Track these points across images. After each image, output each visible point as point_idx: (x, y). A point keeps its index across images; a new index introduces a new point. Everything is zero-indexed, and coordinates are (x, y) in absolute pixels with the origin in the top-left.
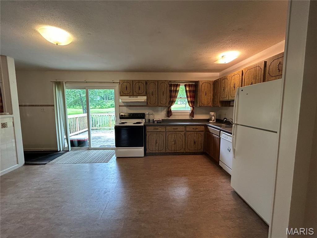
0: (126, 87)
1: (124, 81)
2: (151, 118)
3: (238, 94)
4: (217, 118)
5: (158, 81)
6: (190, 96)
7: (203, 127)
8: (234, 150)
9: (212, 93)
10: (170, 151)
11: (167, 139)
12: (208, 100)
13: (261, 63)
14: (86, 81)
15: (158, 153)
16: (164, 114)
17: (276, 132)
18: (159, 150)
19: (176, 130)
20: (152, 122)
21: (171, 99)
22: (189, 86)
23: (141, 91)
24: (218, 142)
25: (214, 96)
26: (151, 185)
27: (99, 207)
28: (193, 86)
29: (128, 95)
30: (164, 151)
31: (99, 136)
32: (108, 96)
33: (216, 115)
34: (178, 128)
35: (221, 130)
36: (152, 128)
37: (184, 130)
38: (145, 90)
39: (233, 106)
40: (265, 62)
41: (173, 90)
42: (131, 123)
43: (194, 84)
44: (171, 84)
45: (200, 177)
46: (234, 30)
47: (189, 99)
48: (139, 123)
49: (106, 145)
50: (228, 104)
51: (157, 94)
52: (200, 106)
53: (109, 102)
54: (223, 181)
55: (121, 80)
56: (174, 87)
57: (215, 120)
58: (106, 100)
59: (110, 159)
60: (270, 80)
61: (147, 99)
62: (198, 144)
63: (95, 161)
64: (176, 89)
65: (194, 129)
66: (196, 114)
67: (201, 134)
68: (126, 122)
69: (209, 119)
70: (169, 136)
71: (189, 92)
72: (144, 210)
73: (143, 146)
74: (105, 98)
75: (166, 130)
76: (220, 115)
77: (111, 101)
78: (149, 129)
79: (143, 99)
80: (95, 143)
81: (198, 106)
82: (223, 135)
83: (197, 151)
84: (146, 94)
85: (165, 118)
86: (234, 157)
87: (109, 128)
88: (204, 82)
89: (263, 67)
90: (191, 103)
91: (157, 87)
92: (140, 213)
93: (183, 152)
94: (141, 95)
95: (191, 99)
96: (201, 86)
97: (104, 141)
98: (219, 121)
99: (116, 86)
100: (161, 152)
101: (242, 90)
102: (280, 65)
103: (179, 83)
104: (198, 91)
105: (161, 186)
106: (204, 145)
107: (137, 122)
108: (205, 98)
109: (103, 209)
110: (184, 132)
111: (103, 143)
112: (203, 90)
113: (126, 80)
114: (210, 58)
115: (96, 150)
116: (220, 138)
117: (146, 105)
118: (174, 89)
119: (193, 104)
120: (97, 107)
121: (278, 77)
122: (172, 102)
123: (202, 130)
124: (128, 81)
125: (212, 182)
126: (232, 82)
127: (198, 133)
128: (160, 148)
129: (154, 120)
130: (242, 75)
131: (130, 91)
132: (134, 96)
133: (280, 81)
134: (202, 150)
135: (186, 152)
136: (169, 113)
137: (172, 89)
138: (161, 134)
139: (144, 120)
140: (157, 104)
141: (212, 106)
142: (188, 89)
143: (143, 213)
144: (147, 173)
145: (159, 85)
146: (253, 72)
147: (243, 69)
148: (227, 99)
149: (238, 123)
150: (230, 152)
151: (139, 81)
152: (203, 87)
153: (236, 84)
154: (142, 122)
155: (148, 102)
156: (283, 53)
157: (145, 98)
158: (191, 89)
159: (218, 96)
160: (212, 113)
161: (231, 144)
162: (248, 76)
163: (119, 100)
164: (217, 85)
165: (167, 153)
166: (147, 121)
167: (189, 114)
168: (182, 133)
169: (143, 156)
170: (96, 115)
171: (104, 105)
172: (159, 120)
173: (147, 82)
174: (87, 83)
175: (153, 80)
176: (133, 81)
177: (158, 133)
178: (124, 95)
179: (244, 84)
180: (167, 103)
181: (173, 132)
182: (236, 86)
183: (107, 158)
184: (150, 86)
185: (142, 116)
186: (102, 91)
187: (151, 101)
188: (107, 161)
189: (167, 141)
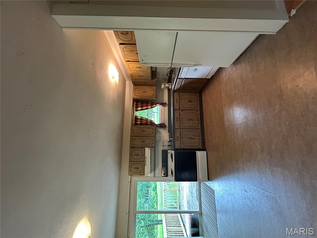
0: (136, 168)
1: (130, 171)
2: (166, 144)
3: (145, 63)
4: (167, 82)
5: (131, 136)
6: (146, 106)
7: (175, 94)
8: (195, 65)
9: (144, 87)
10: (200, 125)
11: (187, 128)
12: (150, 90)
13: (120, 47)
14: (128, 213)
15: (202, 136)
16: (163, 130)
17: (177, 33)
18: (198, 135)
19: (179, 119)
20: (170, 142)
21: (149, 124)
22: (137, 107)
23: (140, 153)
24: (189, 80)
25: (147, 85)
26: (233, 142)
27: (261, 196)
28: (137, 104)
29: (143, 166)
30: (200, 131)
31: (186, 203)
32: (144, 194)
33: (164, 83)
34: (176, 117)
35: (178, 78)
36: (176, 142)
37: (178, 112)
38: (139, 149)
39: (156, 68)
40: (120, 44)
41: (141, 122)
42: (171, 165)
43: (135, 103)
44: (135, 123)
45: (223, 95)
46: (93, 69)
47: (149, 107)
48: (172, 155)
49: (196, 194)
50: (154, 72)
51: (143, 137)
52: (156, 97)
53: (151, 193)
54: (224, 74)
55: (129, 174)
56: (137, 121)
57: (169, 84)
58: (148, 196)
59: (210, 188)
60: (134, 40)
61: (148, 147)
62: (191, 98)
63: (214, 205)
64: (139, 119)
65: (177, 103)
66: (163, 101)
67: (182, 96)
68: (171, 170)
69: (168, 89)
70: (184, 125)
71: (143, 107)
72: (259, 147)
73: (196, 152)
74: (146, 198)
75: (179, 129)
76: (165, 79)
77: (149, 191)
78: (178, 146)
79: (148, 151)
80: (195, 207)
81: (156, 99)
82: (183, 75)
83: (198, 99)
84: (144, 148)
85: (167, 130)
86: (201, 65)
87: (178, 192)
88: (134, 94)
89: (124, 46)
90: (153, 105)
91: (136, 137)
92: (263, 151)
93: (200, 112)
94: (144, 153)
95: (150, 106)
96: (138, 97)
97: (192, 196)
98: (170, 80)
99: (135, 180)
100: (200, 134)
101: (142, 60)
102: (124, 33)
103: (134, 117)
104: (142, 99)
105: (233, 131)
106: (192, 93)
107: (171, 158)
108: (149, 92)
109: (263, 192)
110: (181, 112)
111: (194, 198)
112: (141, 95)
113: (129, 168)
114: (113, 88)
115: (202, 204)
116: (185, 78)
117: (153, 148)
118: (139, 121)
119: (154, 104)
120: (156, 207)
121: (133, 35)
122: (152, 123)
123: (178, 95)
124: (130, 167)
125: (226, 84)
126: (135, 69)
127: (180, 98)
128: (197, 135)
129: (169, 140)
130: (129, 61)
131: (139, 164)
132: (144, 160)
133: (136, 32)
134: (198, 95)
135: (200, 109)
136: (162, 126)
137: (139, 122)
138: (182, 133)
139: (169, 151)
140: (153, 137)
141: (156, 87)
142: (140, 109)
143: (262, 148)
144: (222, 146)
145: (135, 135)
146: (128, 53)
147: (124, 61)
148: (150, 74)
149: (171, 63)
150: (197, 69)
151: (131, 155)
152: (139, 95)
153: (137, 66)
154: (171, 152)
155: (151, 146)
156: (114, 32)
157: (147, 149)
158: (140, 105)
159: (147, 81)
160: (163, 86)
161: (190, 68)
162: (130, 57)
163: (148, 177)
164: (137, 83)
165: (201, 128)
166: (170, 148)
167: (163, 107)
168: (181, 113)
169: (206, 152)
170: (164, 206)
171: (154, 198)
172: (168, 136)
173: (132, 147)
174: (130, 212)
175: (130, 140)
176: (130, 161)
177: (181, 136)
178: (143, 171)
179: (137, 59)
180: (152, 127)
181: (180, 121)
182: (139, 66)
183: (209, 192)
184: (136, 144)
185: (165, 153)
186: (138, 201)
187: (150, 144)
188: (213, 191)
189: (190, 128)
